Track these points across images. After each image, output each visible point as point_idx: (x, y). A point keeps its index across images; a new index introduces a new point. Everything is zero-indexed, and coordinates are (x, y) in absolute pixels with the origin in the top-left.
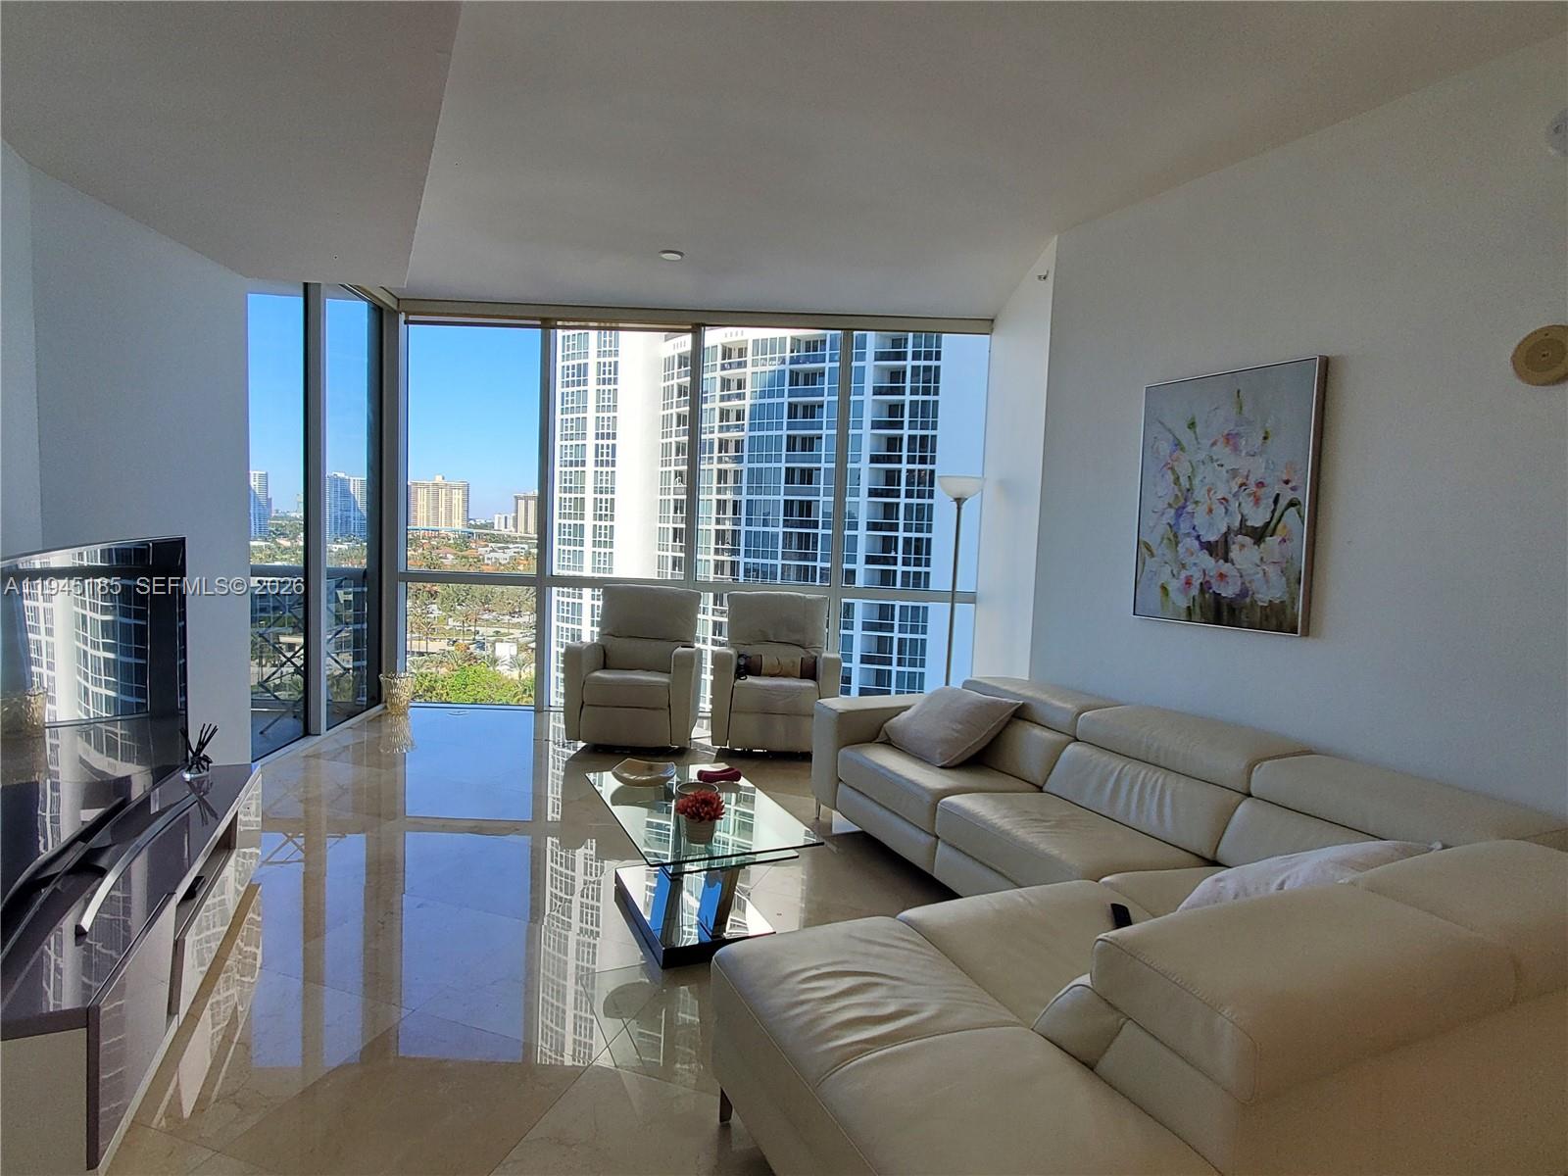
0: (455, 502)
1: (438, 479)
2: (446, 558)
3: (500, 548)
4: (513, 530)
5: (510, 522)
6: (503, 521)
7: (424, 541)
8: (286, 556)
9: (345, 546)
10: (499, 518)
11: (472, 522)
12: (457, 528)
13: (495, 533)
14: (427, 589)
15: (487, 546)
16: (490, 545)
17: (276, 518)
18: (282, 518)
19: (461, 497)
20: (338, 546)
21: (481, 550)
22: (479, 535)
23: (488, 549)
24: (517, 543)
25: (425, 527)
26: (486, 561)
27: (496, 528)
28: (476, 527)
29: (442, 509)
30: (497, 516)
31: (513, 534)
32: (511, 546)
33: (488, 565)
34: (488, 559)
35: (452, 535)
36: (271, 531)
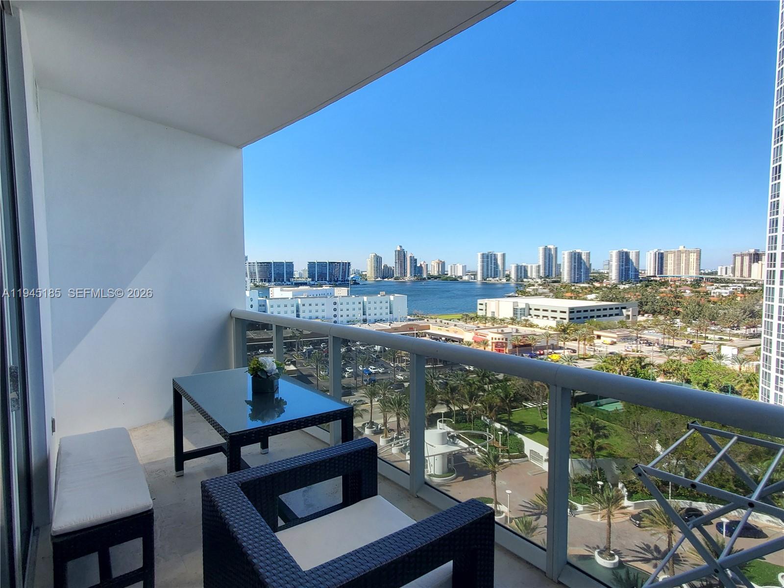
0: (691, 260)
1: (681, 248)
2: (685, 292)
3: (722, 286)
4: (731, 275)
5: (729, 271)
6: (724, 270)
7: (671, 283)
8: (597, 291)
9: (627, 286)
10: (722, 268)
11: (702, 271)
12: (692, 275)
13: (719, 277)
14: (674, 310)
15: (713, 285)
16: (715, 284)
17: (593, 273)
18: (596, 273)
19: (695, 257)
20: (623, 286)
21: (709, 288)
22: (707, 279)
23: (714, 287)
24: (735, 283)
25: (672, 275)
26: (712, 295)
27: (719, 274)
28: (705, 274)
29: (683, 265)
30: (719, 268)
31: (732, 278)
32: (731, 285)
33: (713, 296)
34: (714, 293)
35: (689, 280)
36: (591, 279)
